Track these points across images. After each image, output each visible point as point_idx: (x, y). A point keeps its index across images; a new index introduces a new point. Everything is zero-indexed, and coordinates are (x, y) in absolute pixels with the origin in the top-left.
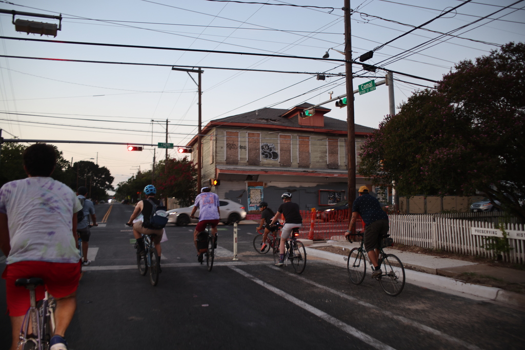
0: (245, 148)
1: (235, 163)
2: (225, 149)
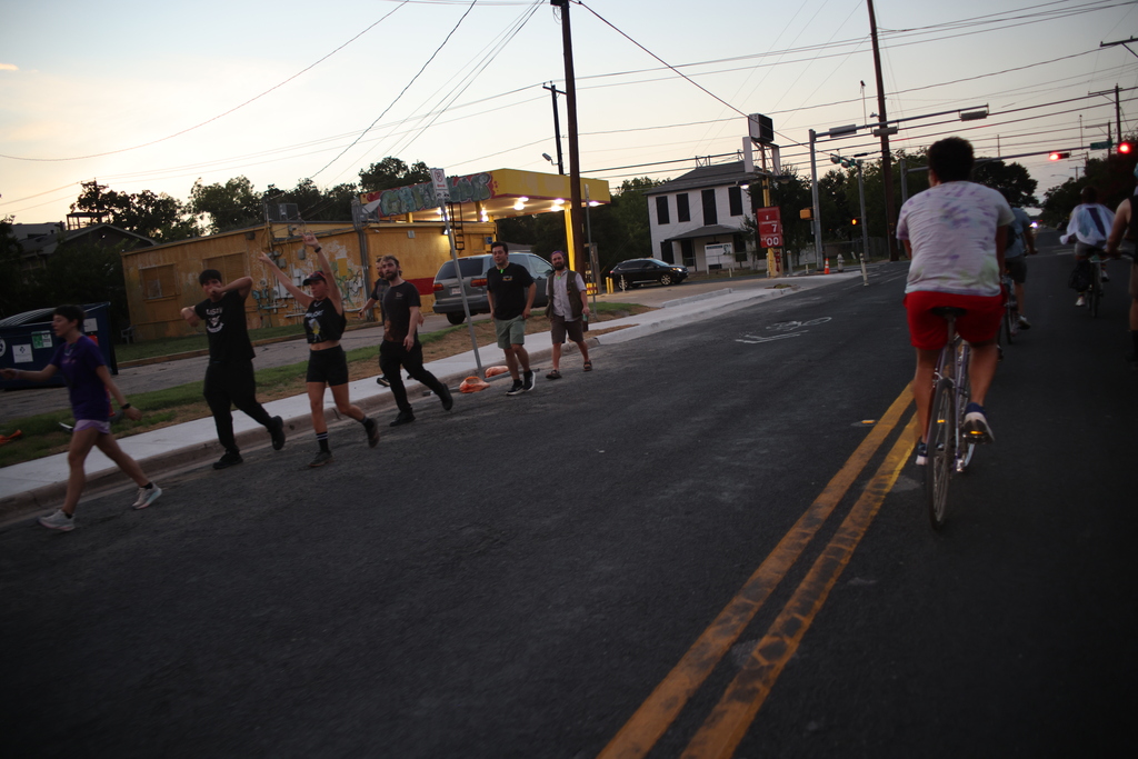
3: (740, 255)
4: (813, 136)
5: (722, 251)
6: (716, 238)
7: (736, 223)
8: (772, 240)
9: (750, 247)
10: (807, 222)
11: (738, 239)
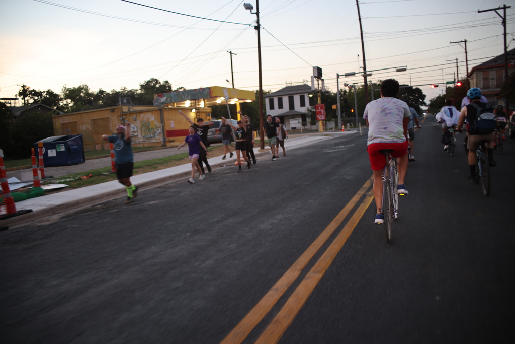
0: (494, 79)
1: (489, 87)
2: (482, 81)
3: (304, 124)
4: (338, 76)
5: (297, 121)
6: (294, 116)
7: (303, 110)
8: (321, 117)
10: (335, 111)
11: (303, 116)
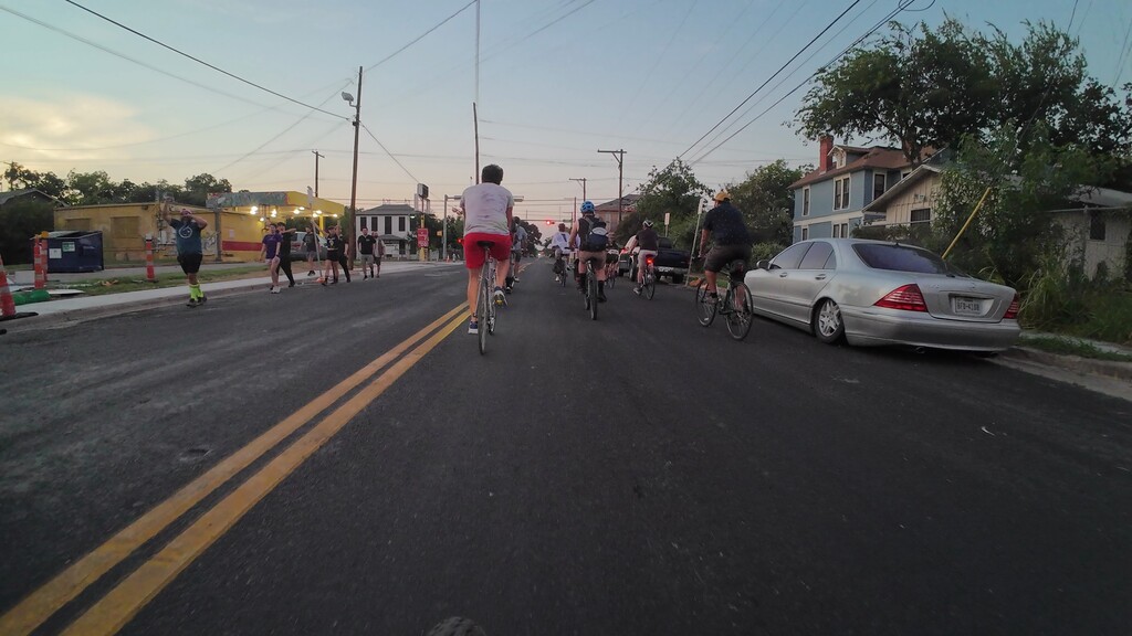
3: (402, 252)
4: (447, 198)
5: (393, 248)
6: (390, 242)
7: (402, 235)
8: (424, 243)
9: (407, 247)
10: (440, 237)
11: (402, 243)
